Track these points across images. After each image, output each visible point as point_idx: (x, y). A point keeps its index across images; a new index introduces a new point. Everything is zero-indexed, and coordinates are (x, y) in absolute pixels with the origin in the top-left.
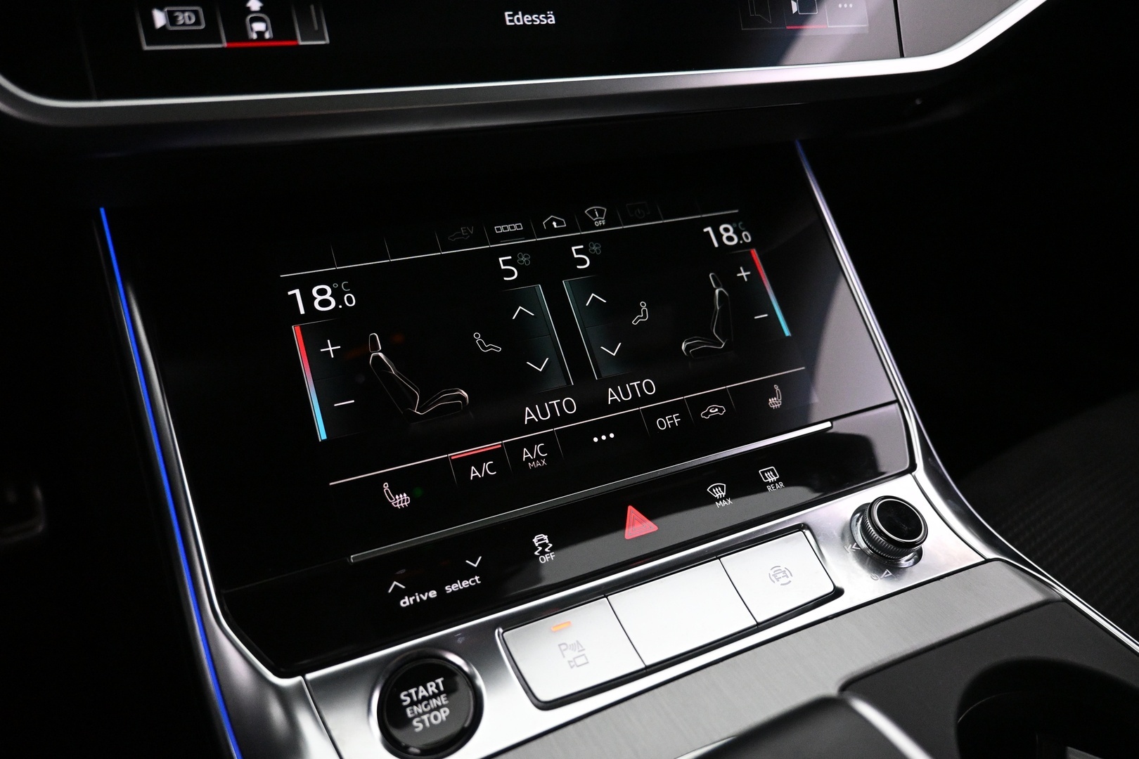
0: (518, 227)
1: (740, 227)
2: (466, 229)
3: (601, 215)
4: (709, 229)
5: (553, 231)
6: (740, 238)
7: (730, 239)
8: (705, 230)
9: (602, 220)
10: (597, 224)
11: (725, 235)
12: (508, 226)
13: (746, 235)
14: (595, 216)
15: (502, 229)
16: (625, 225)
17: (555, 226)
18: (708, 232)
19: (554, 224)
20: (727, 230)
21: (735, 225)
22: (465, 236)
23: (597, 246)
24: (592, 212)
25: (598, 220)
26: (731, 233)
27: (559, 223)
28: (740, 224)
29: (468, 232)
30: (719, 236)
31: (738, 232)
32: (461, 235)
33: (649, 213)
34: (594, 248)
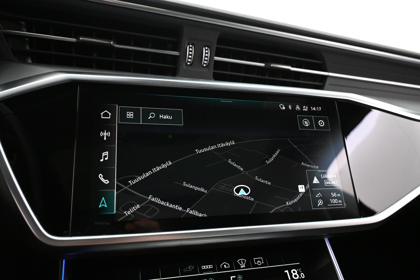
0: (210, 267)
1: (300, 270)
2: (191, 267)
3: (243, 263)
4: (287, 271)
5: (224, 269)
6: (300, 276)
7: (296, 276)
8: (285, 272)
9: (244, 265)
10: (242, 267)
11: (294, 274)
12: (207, 266)
13: (302, 275)
14: (241, 263)
15: (204, 267)
16: (253, 268)
17: (225, 267)
18: (286, 273)
19: (225, 266)
20: (294, 272)
21: (298, 270)
22: (190, 270)
23: (241, 277)
24: (240, 262)
25: (242, 265)
26: (296, 274)
27: (227, 266)
28: (300, 269)
29: (191, 268)
30: (291, 275)
31: (299, 273)
32: (188, 269)
33: (263, 263)
34: (240, 278)
